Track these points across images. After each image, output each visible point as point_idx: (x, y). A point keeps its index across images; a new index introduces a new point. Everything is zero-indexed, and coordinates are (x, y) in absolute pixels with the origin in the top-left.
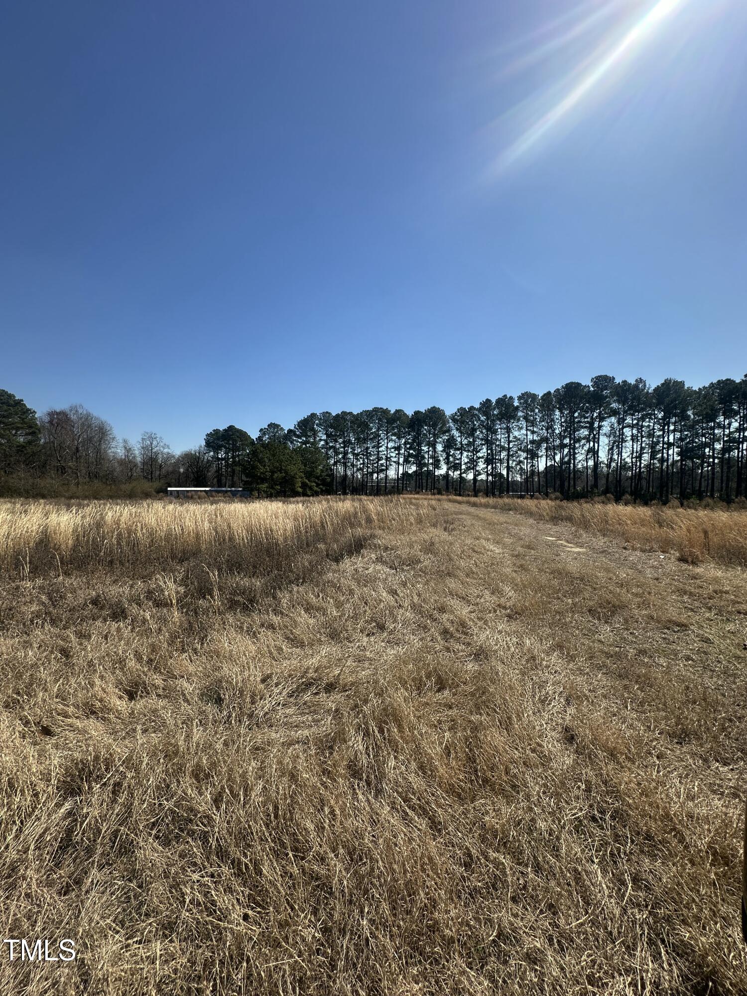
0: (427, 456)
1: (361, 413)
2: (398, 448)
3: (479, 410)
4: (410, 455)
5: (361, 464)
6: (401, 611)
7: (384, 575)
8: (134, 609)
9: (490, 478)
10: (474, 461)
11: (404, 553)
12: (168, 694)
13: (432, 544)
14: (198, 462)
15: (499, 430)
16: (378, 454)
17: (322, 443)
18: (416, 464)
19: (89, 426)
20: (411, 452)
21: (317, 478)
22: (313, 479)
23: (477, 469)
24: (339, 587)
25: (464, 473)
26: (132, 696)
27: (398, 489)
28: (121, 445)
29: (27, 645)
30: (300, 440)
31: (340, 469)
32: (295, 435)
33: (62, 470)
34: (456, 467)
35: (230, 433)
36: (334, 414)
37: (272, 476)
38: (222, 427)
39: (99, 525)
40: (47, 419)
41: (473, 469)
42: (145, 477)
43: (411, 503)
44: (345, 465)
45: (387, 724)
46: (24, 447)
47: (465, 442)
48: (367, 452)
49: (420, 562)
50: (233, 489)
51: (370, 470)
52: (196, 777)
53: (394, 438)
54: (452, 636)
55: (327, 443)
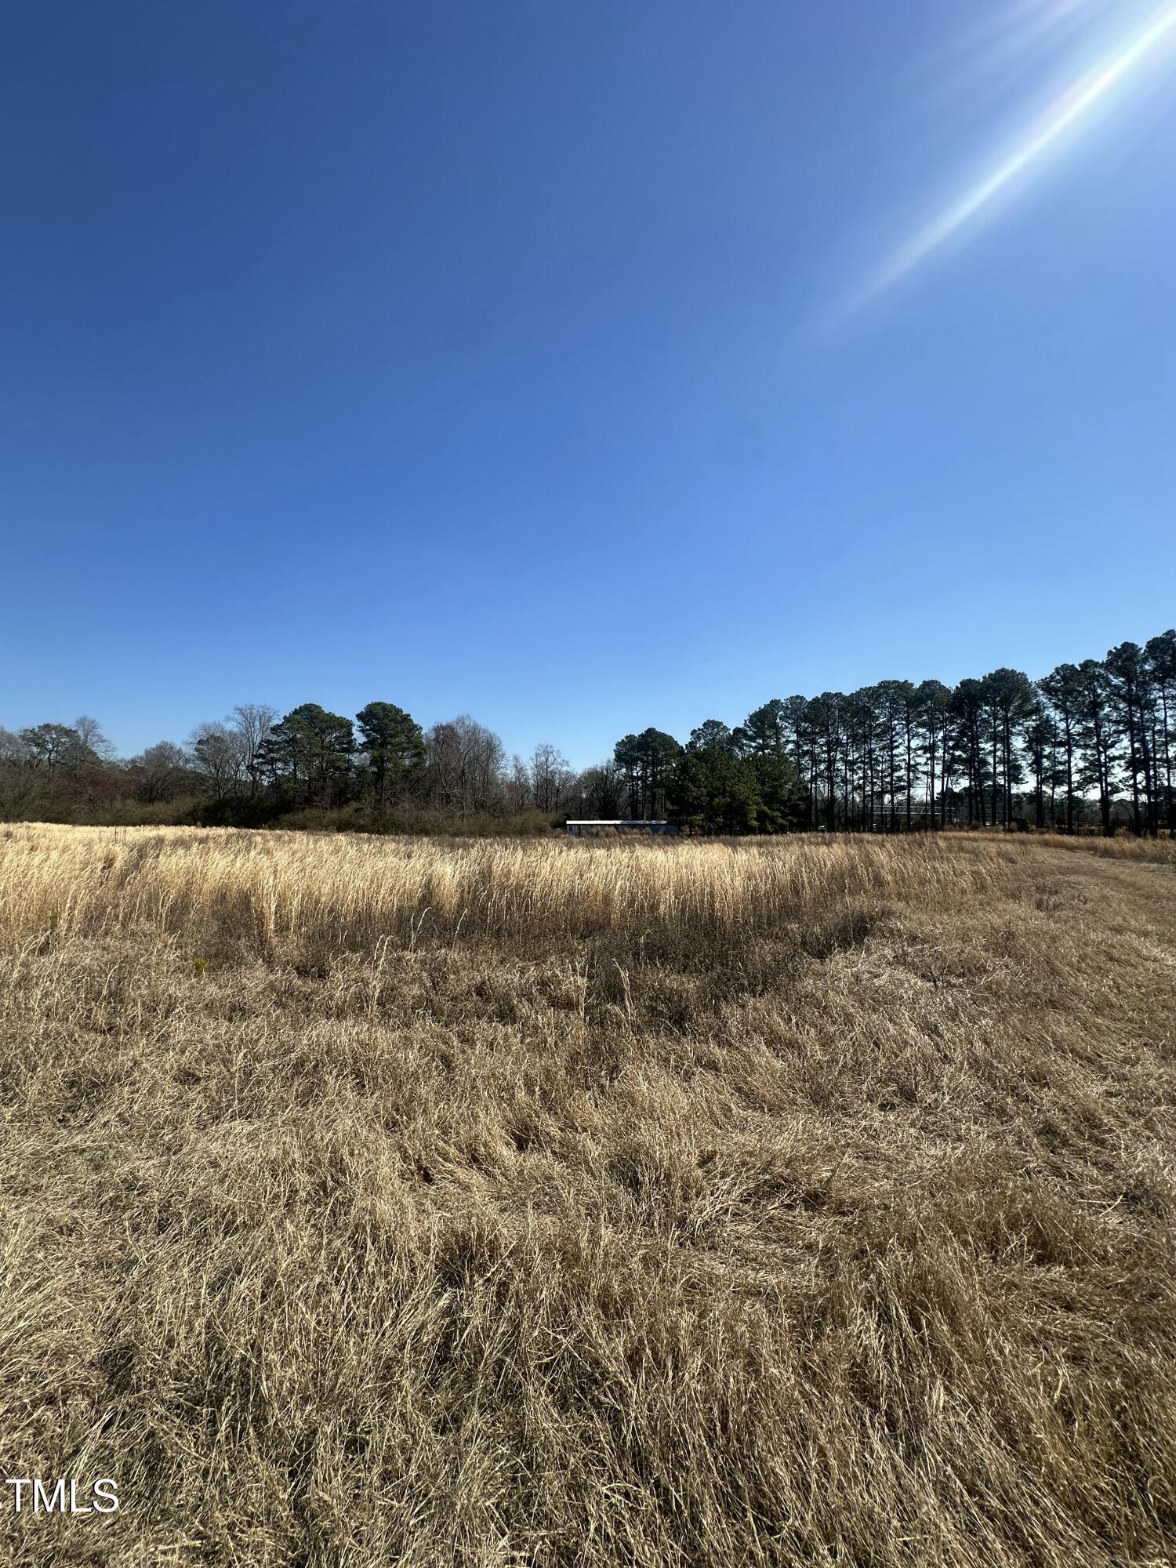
0: (991, 760)
1: (858, 693)
2: (930, 749)
3: (1107, 666)
4: (955, 760)
5: (860, 779)
6: (949, 1069)
7: (911, 993)
8: (524, 1009)
9: (1143, 798)
10: (1100, 765)
11: (951, 949)
12: (567, 1153)
13: (1011, 936)
14: (605, 784)
15: (1161, 701)
16: (892, 760)
17: (791, 746)
18: (970, 775)
19: (477, 741)
20: (958, 753)
21: (784, 803)
22: (776, 806)
23: (1110, 780)
24: (825, 1007)
25: (1078, 788)
26: (521, 1146)
27: (933, 820)
28: (512, 763)
29: (407, 1042)
30: (754, 744)
31: (823, 788)
32: (746, 736)
33: (447, 799)
34: (1059, 778)
35: (649, 739)
36: (809, 699)
37: (710, 802)
38: (638, 731)
39: (486, 875)
40: (432, 736)
41: (1099, 780)
42: (539, 807)
43: (962, 849)
44: (831, 780)
45: (926, 1309)
46: (409, 771)
47: (1077, 729)
48: (871, 758)
49: (986, 971)
50: (654, 822)
51: (877, 789)
52: (604, 1307)
53: (921, 730)
54: (1065, 1143)
55: (798, 746)
